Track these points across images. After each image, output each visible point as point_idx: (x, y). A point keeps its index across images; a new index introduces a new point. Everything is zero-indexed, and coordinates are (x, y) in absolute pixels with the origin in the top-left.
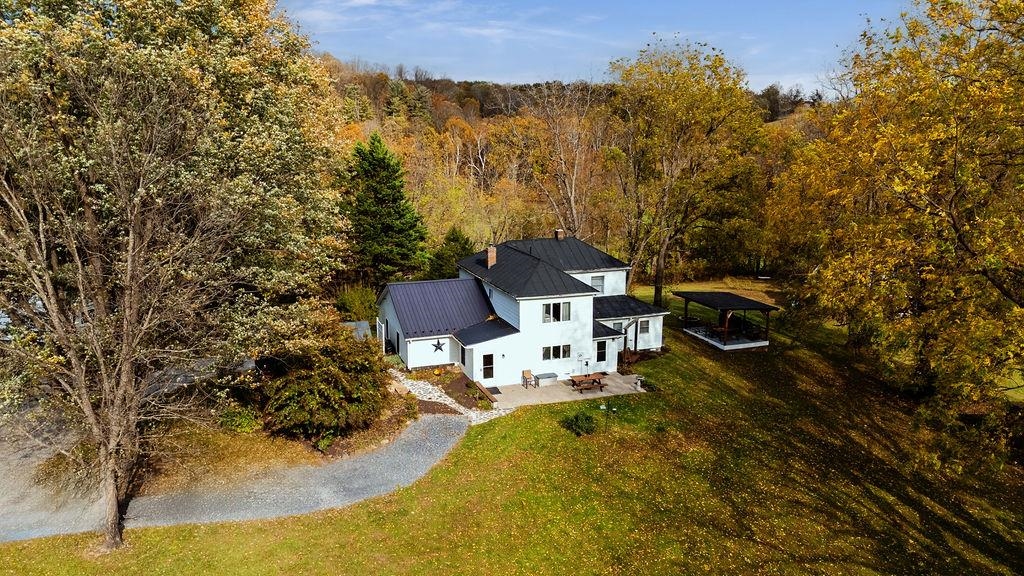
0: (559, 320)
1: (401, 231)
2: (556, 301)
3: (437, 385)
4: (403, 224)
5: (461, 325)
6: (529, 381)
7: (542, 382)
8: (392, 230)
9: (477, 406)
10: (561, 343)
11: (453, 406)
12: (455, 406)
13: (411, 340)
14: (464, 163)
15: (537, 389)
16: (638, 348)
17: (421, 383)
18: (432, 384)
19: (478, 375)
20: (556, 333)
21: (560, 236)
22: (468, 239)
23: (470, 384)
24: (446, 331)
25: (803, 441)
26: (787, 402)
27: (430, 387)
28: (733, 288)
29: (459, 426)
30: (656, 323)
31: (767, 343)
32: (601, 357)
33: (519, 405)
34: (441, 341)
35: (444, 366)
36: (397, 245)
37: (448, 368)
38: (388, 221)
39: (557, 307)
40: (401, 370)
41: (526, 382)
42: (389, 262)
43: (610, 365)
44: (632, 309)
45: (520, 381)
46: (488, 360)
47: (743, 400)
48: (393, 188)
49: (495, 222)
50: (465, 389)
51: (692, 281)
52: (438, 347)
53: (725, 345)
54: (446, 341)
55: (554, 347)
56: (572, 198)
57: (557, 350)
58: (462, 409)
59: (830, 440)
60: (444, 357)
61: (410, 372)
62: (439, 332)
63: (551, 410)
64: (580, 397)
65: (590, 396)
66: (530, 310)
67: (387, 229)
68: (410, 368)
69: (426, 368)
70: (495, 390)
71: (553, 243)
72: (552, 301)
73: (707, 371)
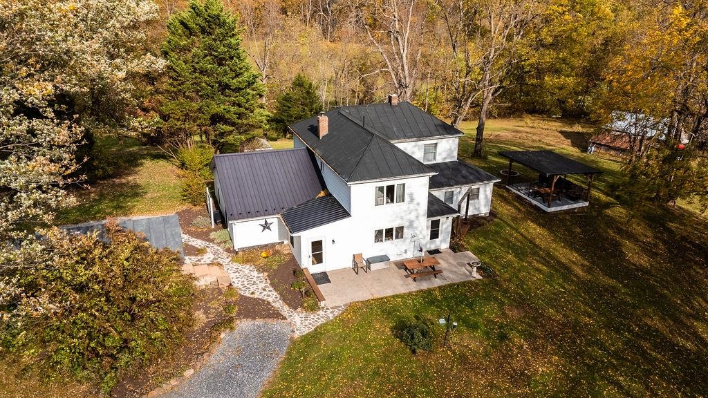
0: (392, 201)
1: (238, 90)
2: (390, 183)
3: (264, 271)
4: (240, 83)
5: (290, 202)
6: (361, 266)
7: (374, 267)
8: (230, 89)
9: (302, 306)
10: (394, 225)
11: (276, 305)
12: (279, 304)
13: (235, 222)
14: (315, 12)
15: (369, 276)
16: (469, 214)
17: (247, 269)
18: (258, 270)
19: (306, 261)
20: (389, 215)
21: (395, 102)
22: (311, 84)
23: (297, 272)
24: (274, 212)
25: (656, 347)
26: (621, 282)
27: (255, 274)
28: (532, 127)
29: (279, 339)
30: (486, 191)
31: (587, 204)
32: (434, 235)
33: (348, 301)
34: (269, 221)
35: (273, 245)
36: (234, 104)
37: (278, 247)
38: (225, 79)
39: (390, 190)
40: (228, 250)
41: (356, 268)
42: (226, 122)
43: (443, 243)
44: (464, 177)
45: (350, 264)
46: (317, 246)
47: (581, 283)
48: (230, 46)
49: (336, 63)
50: (291, 279)
51: (496, 118)
52: (266, 226)
53: (549, 207)
54: (274, 220)
55: (386, 229)
56: (404, 56)
57: (389, 232)
58: (285, 310)
59: (681, 341)
60: (272, 236)
61: (237, 253)
62: (267, 213)
63: (384, 307)
64: (413, 287)
65: (425, 286)
66: (362, 194)
67: (224, 87)
68: (236, 248)
69: (253, 248)
70: (324, 278)
71: (388, 109)
72: (385, 183)
73: (538, 241)
